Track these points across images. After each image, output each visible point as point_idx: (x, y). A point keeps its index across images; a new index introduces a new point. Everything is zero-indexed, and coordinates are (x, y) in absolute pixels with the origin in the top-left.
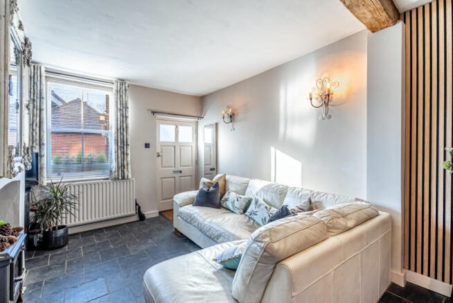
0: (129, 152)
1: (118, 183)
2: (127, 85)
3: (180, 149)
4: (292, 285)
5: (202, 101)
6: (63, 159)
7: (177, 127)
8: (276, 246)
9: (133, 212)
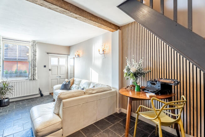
0: (36, 69)
1: (32, 81)
2: (36, 43)
3: (60, 68)
4: (63, 105)
5: (69, 48)
6: (9, 72)
7: (59, 58)
8: (61, 96)
9: (38, 93)
